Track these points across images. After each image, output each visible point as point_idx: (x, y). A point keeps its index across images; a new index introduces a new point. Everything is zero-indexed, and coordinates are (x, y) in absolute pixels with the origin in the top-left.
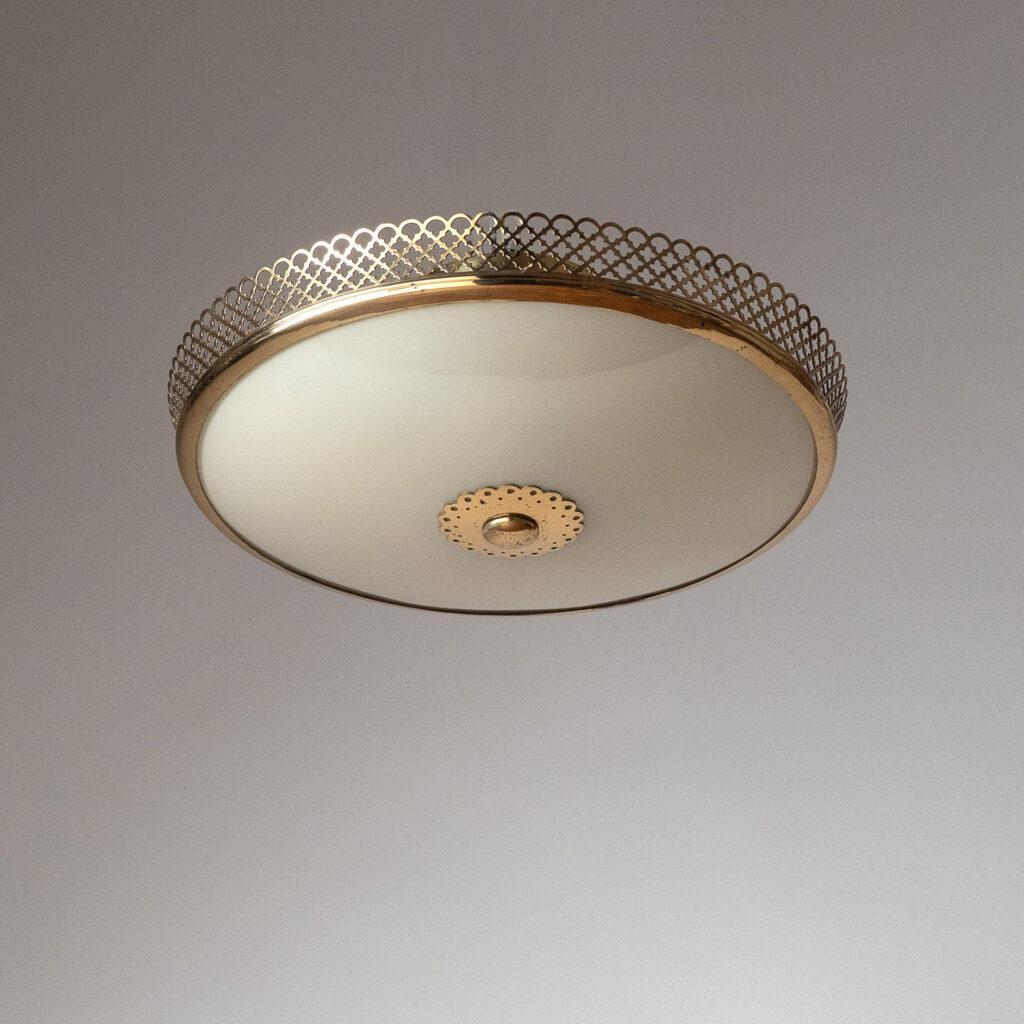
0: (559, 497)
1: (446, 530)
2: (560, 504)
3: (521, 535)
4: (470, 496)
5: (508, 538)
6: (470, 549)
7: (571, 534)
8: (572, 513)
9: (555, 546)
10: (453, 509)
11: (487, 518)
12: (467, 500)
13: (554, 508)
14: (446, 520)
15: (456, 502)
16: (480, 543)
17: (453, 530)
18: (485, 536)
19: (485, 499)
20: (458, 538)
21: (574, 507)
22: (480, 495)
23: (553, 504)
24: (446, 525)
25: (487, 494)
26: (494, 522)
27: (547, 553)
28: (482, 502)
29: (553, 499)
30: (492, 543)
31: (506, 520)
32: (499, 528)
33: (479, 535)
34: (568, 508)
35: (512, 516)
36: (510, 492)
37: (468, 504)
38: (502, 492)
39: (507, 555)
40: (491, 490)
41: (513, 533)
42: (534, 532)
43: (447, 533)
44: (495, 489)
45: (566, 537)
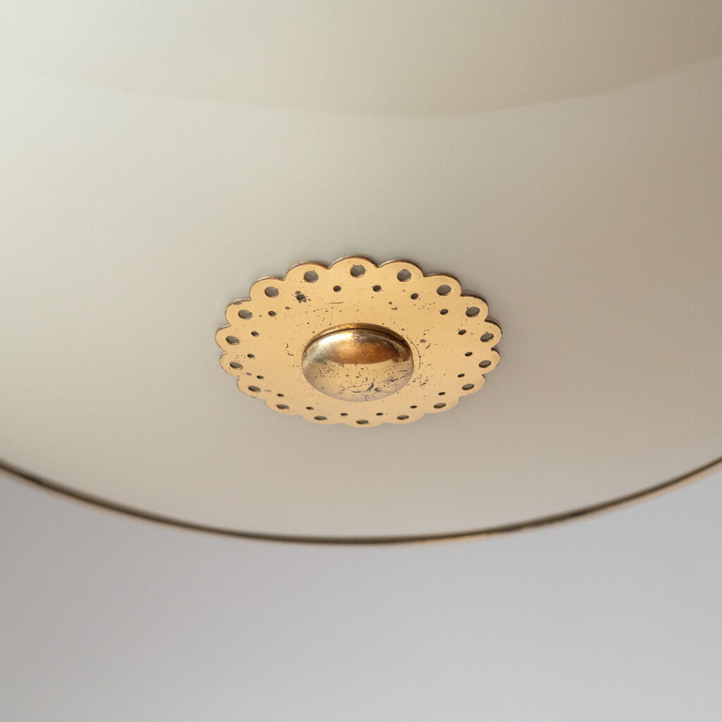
0: (455, 288)
1: (233, 366)
2: (457, 303)
3: (380, 370)
4: (275, 284)
5: (353, 377)
6: (280, 407)
7: (474, 375)
8: (479, 325)
9: (441, 400)
10: (244, 315)
11: (311, 336)
12: (270, 293)
13: (444, 312)
14: (231, 340)
15: (248, 299)
16: (301, 393)
17: (246, 362)
18: (310, 375)
19: (306, 289)
20: (257, 383)
21: (484, 313)
22: (295, 280)
23: (443, 302)
24: (233, 353)
25: (310, 278)
26: (324, 344)
27: (427, 416)
28: (300, 298)
29: (443, 291)
30: (322, 389)
31: (348, 336)
32: (334, 357)
33: (298, 374)
34: (472, 313)
35: (362, 329)
36: (356, 272)
37: (272, 303)
38: (339, 274)
39: (351, 421)
40: (319, 270)
41: (360, 366)
42: (404, 365)
43: (235, 372)
44: (326, 266)
45: (464, 381)
